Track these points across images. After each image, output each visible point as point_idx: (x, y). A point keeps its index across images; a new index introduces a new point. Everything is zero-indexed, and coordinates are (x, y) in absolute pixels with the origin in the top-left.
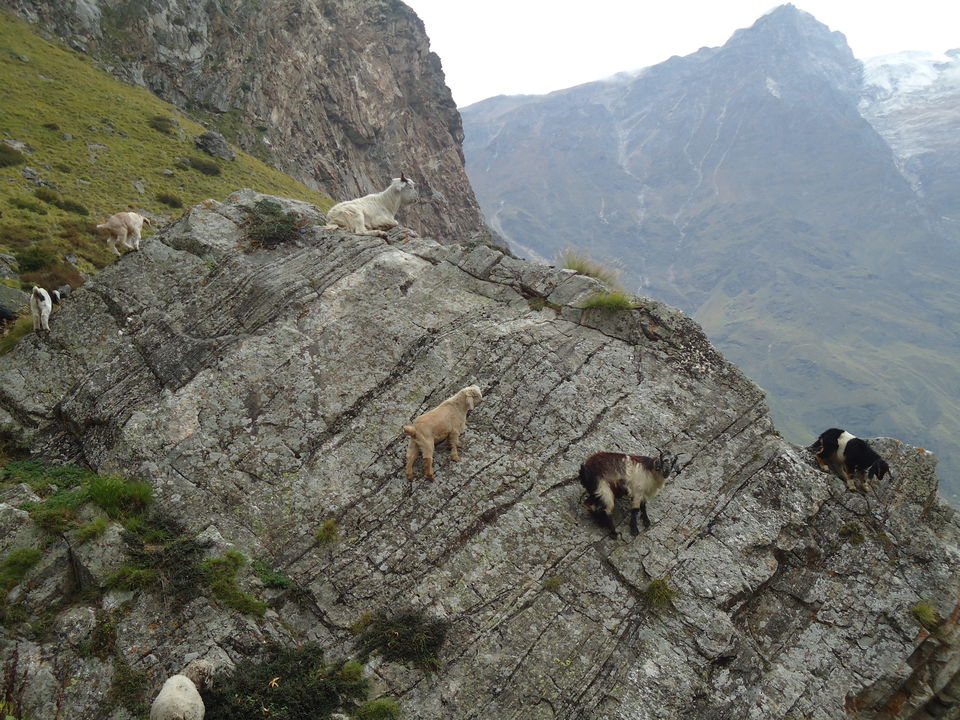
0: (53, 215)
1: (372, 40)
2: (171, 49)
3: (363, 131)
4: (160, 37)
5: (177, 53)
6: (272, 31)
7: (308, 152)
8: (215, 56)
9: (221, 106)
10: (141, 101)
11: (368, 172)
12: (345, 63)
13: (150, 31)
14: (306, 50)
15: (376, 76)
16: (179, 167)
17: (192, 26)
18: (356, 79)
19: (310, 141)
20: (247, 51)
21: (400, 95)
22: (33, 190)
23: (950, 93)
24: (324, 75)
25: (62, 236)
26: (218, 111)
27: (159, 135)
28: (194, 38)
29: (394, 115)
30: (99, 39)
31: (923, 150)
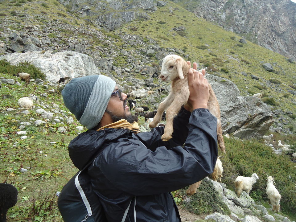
0: (211, 57)
1: (284, 12)
4: (236, 20)
5: (239, 23)
6: (260, 15)
7: (266, 39)
8: (247, 22)
9: (247, 32)
10: (230, 34)
12: (277, 18)
13: (234, 19)
14: (267, 17)
15: (284, 20)
16: (235, 46)
17: (243, 17)
18: (279, 21)
19: (267, 36)
20: (254, 20)
21: (290, 23)
22: (209, 53)
24: (271, 22)
25: (212, 61)
26: (247, 33)
29: (288, 28)
30: (225, 22)
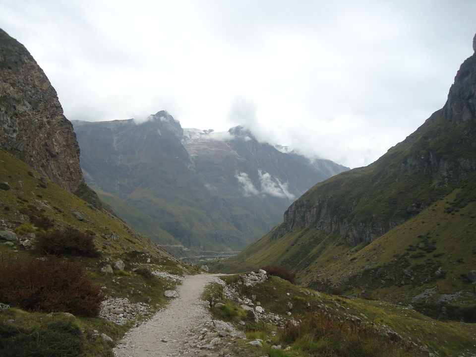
2: (8, 134)
3: (54, 153)
11: (54, 164)
23: (203, 141)
27: (31, 177)
28: (14, 131)
31: (196, 155)
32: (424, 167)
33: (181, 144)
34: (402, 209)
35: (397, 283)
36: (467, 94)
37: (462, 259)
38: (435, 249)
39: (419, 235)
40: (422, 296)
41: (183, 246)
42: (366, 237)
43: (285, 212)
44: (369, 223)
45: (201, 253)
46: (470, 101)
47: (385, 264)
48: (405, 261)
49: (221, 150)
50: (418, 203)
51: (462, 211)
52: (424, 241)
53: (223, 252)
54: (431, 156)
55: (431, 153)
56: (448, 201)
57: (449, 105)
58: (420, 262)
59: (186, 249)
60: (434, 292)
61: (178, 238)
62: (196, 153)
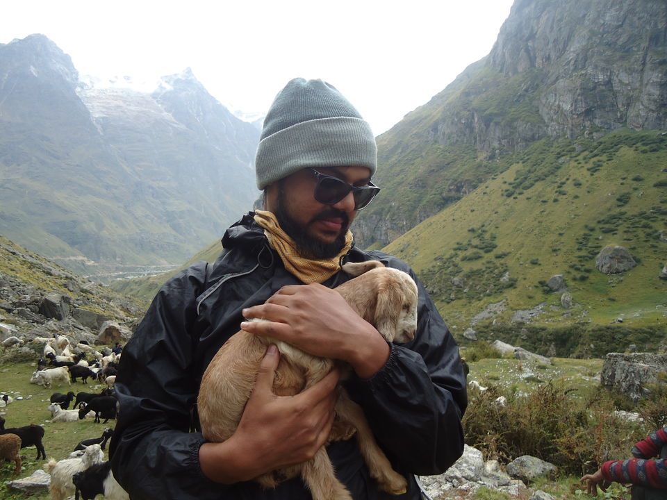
31: (103, 115)
32: (465, 135)
33: (76, 96)
34: (435, 194)
35: (444, 298)
36: (526, 33)
37: (537, 260)
38: (495, 247)
39: (470, 228)
40: (484, 314)
41: (85, 259)
42: (381, 235)
43: (255, 203)
44: (386, 216)
45: (117, 269)
46: (530, 44)
47: (422, 270)
48: (454, 265)
49: (147, 109)
50: (459, 185)
51: (528, 193)
52: (479, 236)
53: (154, 267)
54: (476, 119)
55: (475, 115)
56: (505, 180)
57: (500, 48)
58: (477, 265)
59: (91, 263)
60: (503, 308)
61: (76, 246)
62: (103, 112)
